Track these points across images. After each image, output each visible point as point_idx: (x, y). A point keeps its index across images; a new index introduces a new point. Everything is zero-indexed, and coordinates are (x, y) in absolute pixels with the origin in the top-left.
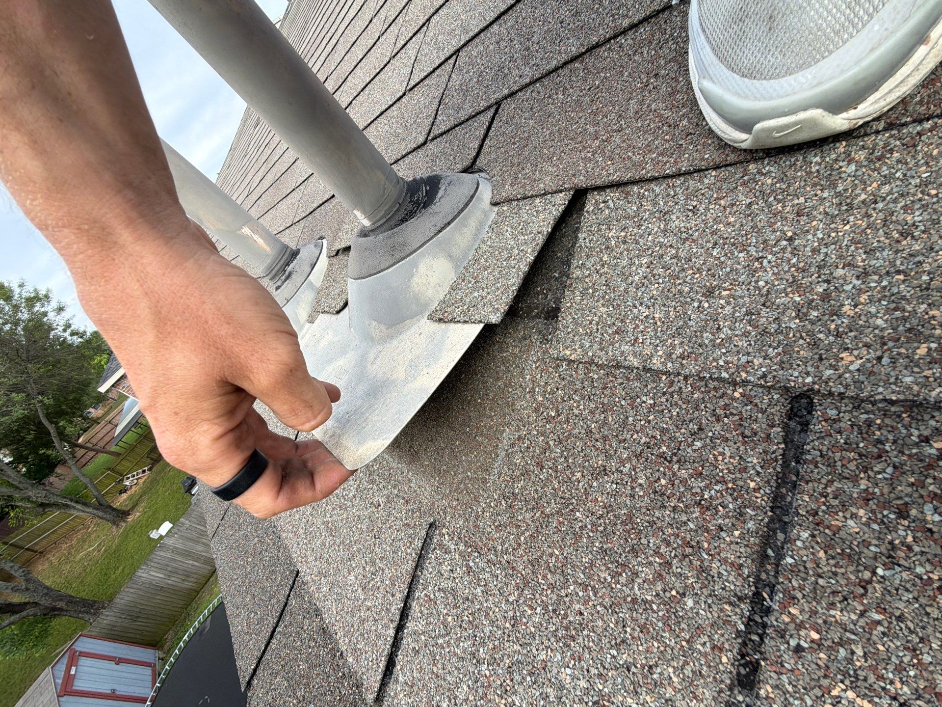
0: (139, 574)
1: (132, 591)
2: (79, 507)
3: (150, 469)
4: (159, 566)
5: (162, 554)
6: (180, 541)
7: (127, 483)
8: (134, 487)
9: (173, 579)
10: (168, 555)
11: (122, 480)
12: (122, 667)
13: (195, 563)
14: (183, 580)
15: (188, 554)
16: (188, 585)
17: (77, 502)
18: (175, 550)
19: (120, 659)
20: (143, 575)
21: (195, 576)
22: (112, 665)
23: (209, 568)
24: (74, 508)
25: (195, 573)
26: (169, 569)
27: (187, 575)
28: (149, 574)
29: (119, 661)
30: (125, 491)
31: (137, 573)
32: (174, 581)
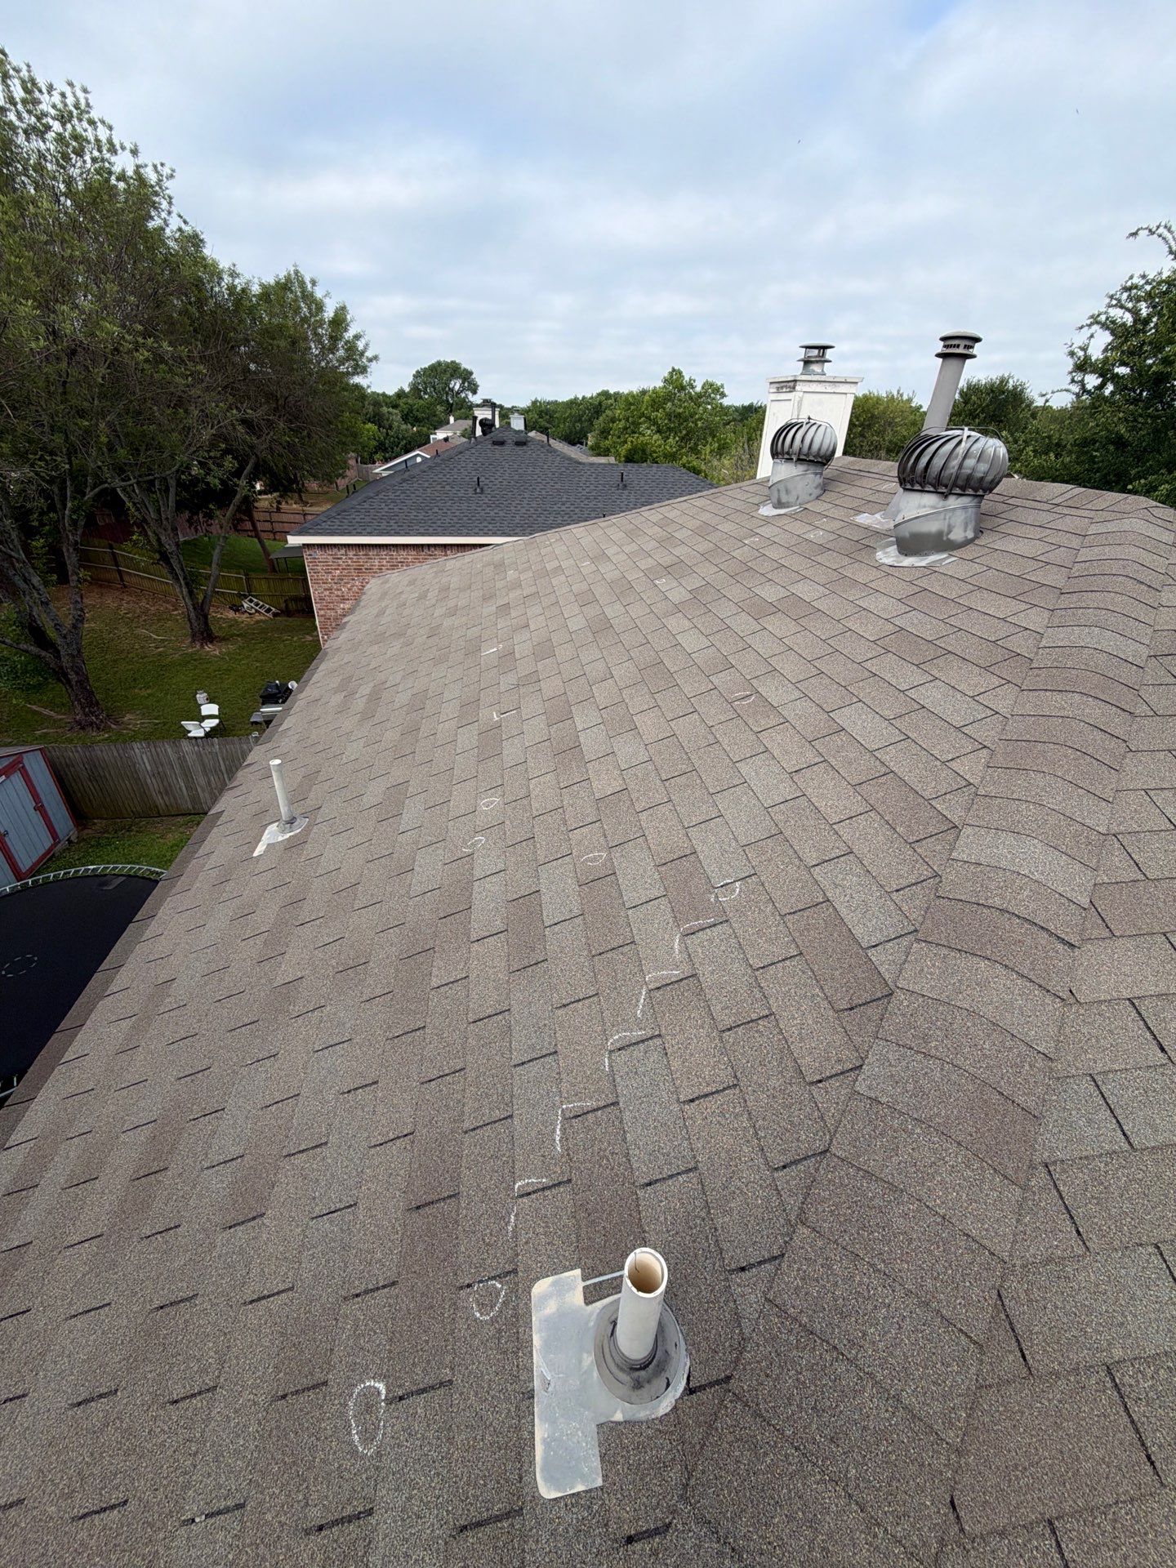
0: (135, 746)
1: (116, 754)
2: (185, 590)
3: (275, 615)
4: (156, 757)
5: (169, 750)
6: (195, 756)
7: (246, 605)
8: (247, 615)
9: (154, 781)
10: (173, 756)
11: (245, 597)
12: (36, 817)
13: (184, 789)
14: (160, 792)
15: (187, 773)
16: (159, 801)
17: (187, 584)
18: (182, 760)
19: (42, 806)
20: (137, 750)
21: (172, 799)
22: (30, 804)
23: (190, 807)
24: (181, 586)
25: (175, 799)
26: (160, 769)
27: (168, 791)
28: (141, 755)
29: (40, 808)
30: (237, 610)
31: (134, 744)
32: (153, 784)
